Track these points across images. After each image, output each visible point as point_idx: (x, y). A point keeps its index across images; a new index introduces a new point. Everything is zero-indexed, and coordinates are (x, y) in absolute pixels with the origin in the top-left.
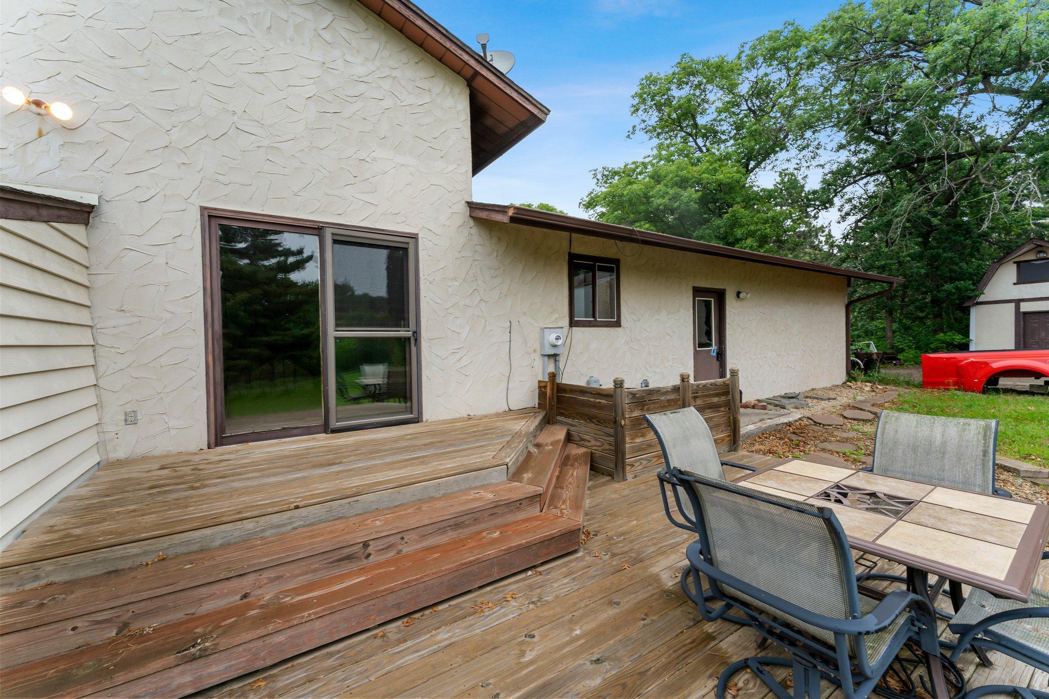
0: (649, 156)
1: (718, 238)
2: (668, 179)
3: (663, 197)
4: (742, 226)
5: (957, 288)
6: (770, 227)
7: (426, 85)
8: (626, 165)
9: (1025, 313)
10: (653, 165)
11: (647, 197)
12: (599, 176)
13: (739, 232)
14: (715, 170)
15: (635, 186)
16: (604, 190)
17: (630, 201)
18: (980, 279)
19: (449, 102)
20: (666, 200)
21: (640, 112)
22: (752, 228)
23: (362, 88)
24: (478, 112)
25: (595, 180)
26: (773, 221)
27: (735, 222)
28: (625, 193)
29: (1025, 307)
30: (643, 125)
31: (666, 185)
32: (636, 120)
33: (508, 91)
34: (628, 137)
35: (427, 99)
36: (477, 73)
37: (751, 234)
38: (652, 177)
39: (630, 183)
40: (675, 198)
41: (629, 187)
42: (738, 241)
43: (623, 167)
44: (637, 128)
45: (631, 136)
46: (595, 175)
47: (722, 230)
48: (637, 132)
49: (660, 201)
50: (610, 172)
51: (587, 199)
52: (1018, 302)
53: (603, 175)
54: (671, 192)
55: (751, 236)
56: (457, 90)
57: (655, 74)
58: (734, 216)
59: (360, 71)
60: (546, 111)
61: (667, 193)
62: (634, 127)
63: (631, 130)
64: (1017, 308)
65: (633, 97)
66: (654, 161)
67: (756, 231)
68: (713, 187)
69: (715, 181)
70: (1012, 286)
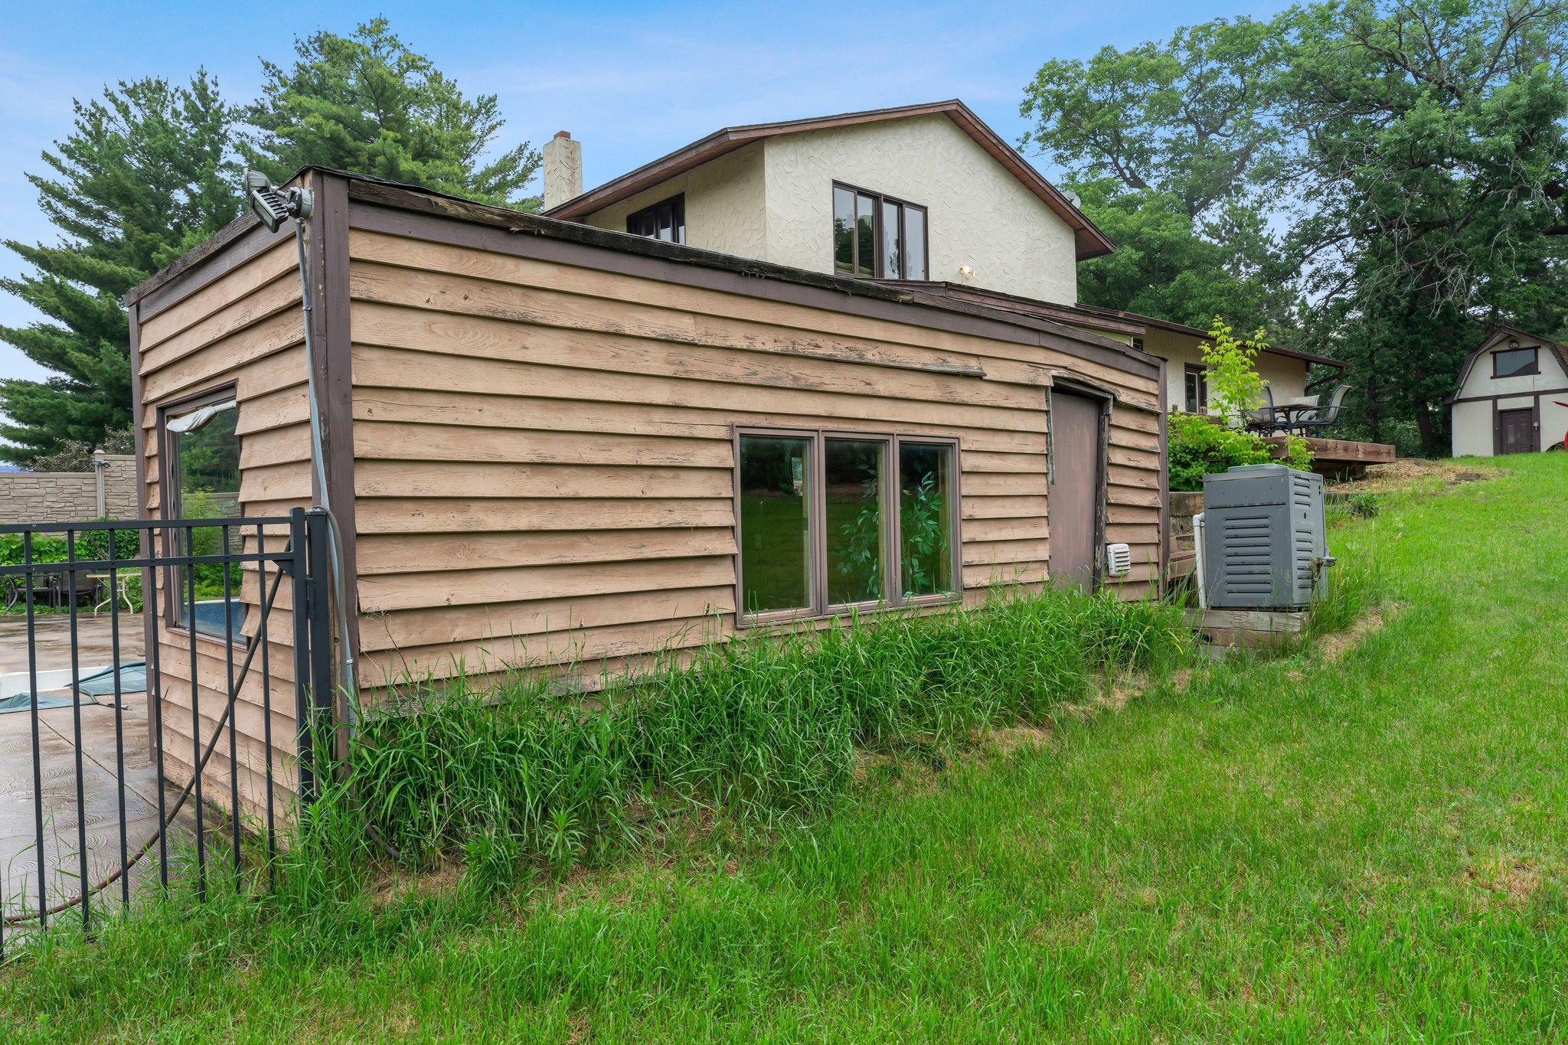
1: (1162, 311)
4: (1191, 298)
5: (1436, 382)
6: (1226, 300)
7: (1059, 236)
9: (1502, 412)
13: (1190, 305)
18: (1457, 371)
21: (1034, 113)
22: (1206, 300)
23: (1038, 243)
26: (1229, 293)
27: (1185, 293)
29: (1503, 405)
30: (1038, 133)
32: (1029, 125)
42: (1188, 316)
44: (1032, 136)
45: (1024, 147)
52: (1495, 399)
57: (1059, 63)
58: (1184, 284)
63: (1024, 139)
64: (1495, 405)
67: (1211, 304)
68: (1156, 245)
69: (1160, 238)
70: (1489, 380)
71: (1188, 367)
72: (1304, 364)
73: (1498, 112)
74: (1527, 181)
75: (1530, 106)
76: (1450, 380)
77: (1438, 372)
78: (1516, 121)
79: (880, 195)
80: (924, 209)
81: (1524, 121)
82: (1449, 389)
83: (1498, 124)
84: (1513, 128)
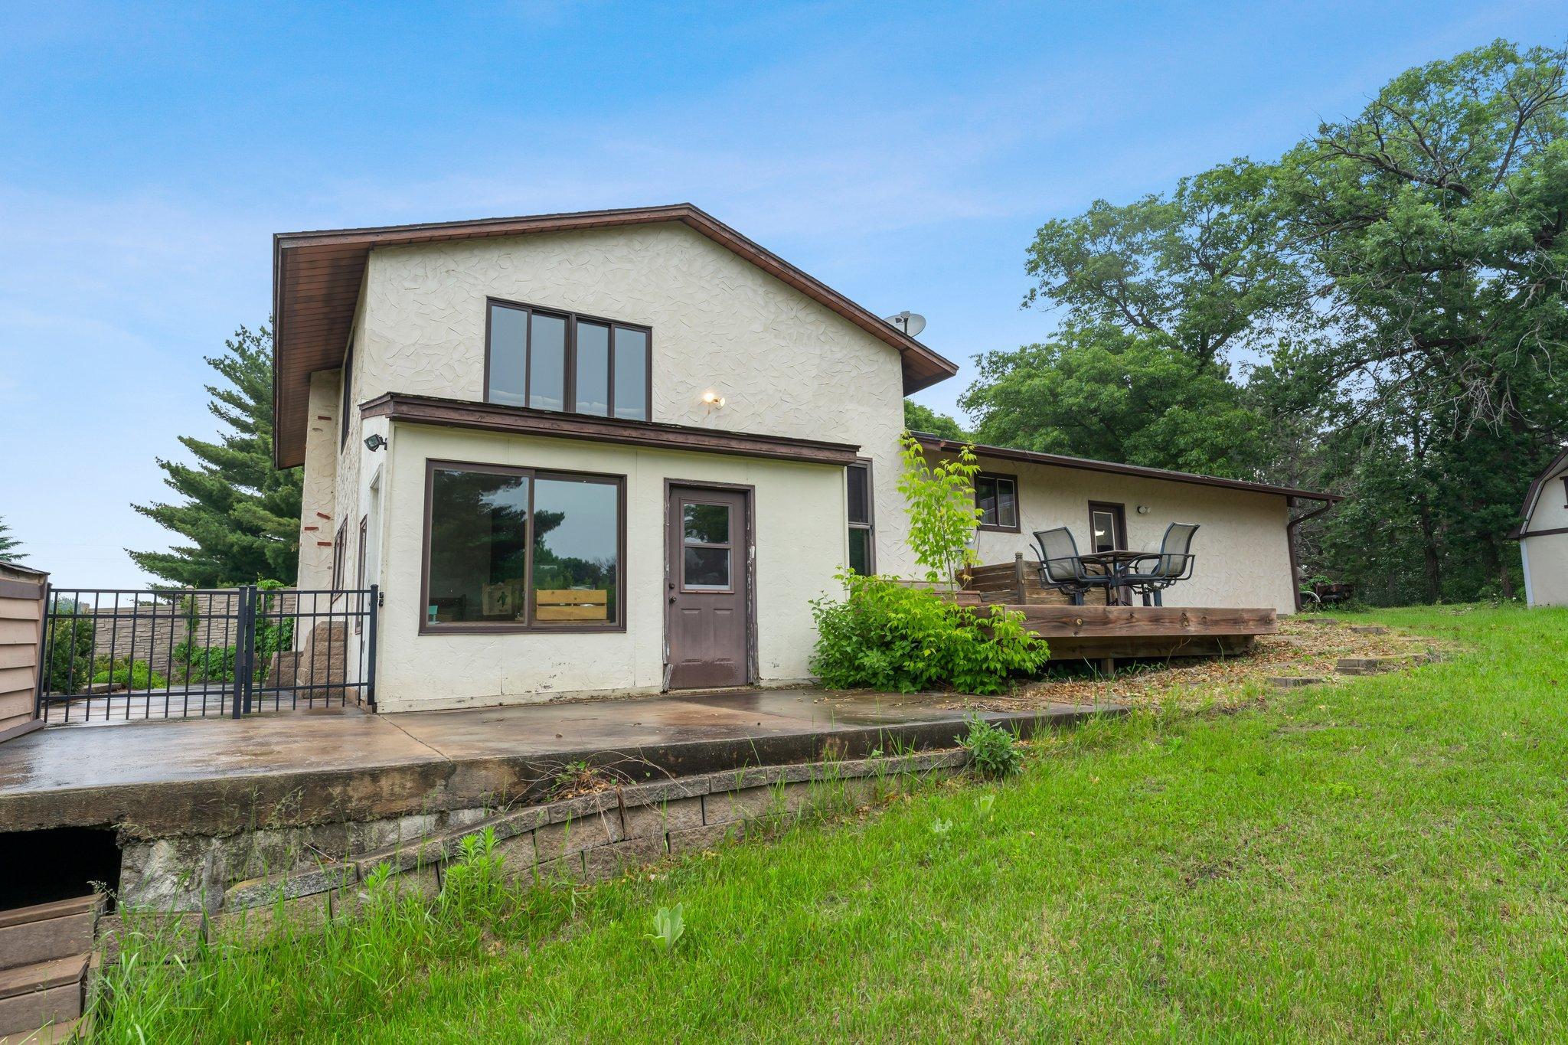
0: (1056, 334)
2: (1083, 370)
3: (1076, 395)
4: (1184, 433)
5: (1494, 514)
6: (1223, 434)
7: (875, 358)
8: (1023, 350)
10: (1062, 350)
11: (1055, 395)
12: (985, 363)
13: (1182, 441)
14: (1146, 359)
15: (1037, 381)
16: (991, 381)
17: (1031, 399)
18: (1522, 501)
19: (889, 366)
20: (1080, 399)
21: (1040, 271)
22: (1199, 435)
23: (840, 366)
24: (906, 367)
25: (979, 369)
27: (1175, 429)
28: (1023, 389)
30: (1046, 289)
31: (1080, 380)
32: (1034, 282)
33: (930, 358)
34: (1025, 304)
35: (876, 367)
36: (908, 348)
37: (1198, 444)
38: (1060, 368)
39: (1030, 376)
40: (1092, 396)
41: (1029, 382)
42: (1180, 452)
43: (1018, 351)
44: (1039, 292)
45: (1029, 303)
46: (979, 363)
47: (1159, 439)
48: (1038, 296)
49: (1072, 400)
50: (1000, 357)
51: (968, 395)
53: (990, 362)
54: (1087, 388)
55: (1198, 446)
56: (893, 358)
57: (1058, 221)
58: (1173, 419)
59: (839, 355)
60: (956, 368)
61: (1081, 390)
62: (1033, 291)
63: (1029, 296)
65: (1029, 251)
66: (1064, 343)
67: (1204, 440)
68: (1143, 382)
69: (1146, 375)
70: (1562, 510)
71: (1093, 506)
72: (1284, 499)
73: (1508, 201)
74: (1555, 273)
75: (1549, 188)
76: (1510, 511)
77: (1496, 503)
78: (1531, 207)
79: (571, 313)
80: (647, 330)
81: (1542, 205)
82: (1512, 520)
83: (1507, 212)
84: (1528, 214)
